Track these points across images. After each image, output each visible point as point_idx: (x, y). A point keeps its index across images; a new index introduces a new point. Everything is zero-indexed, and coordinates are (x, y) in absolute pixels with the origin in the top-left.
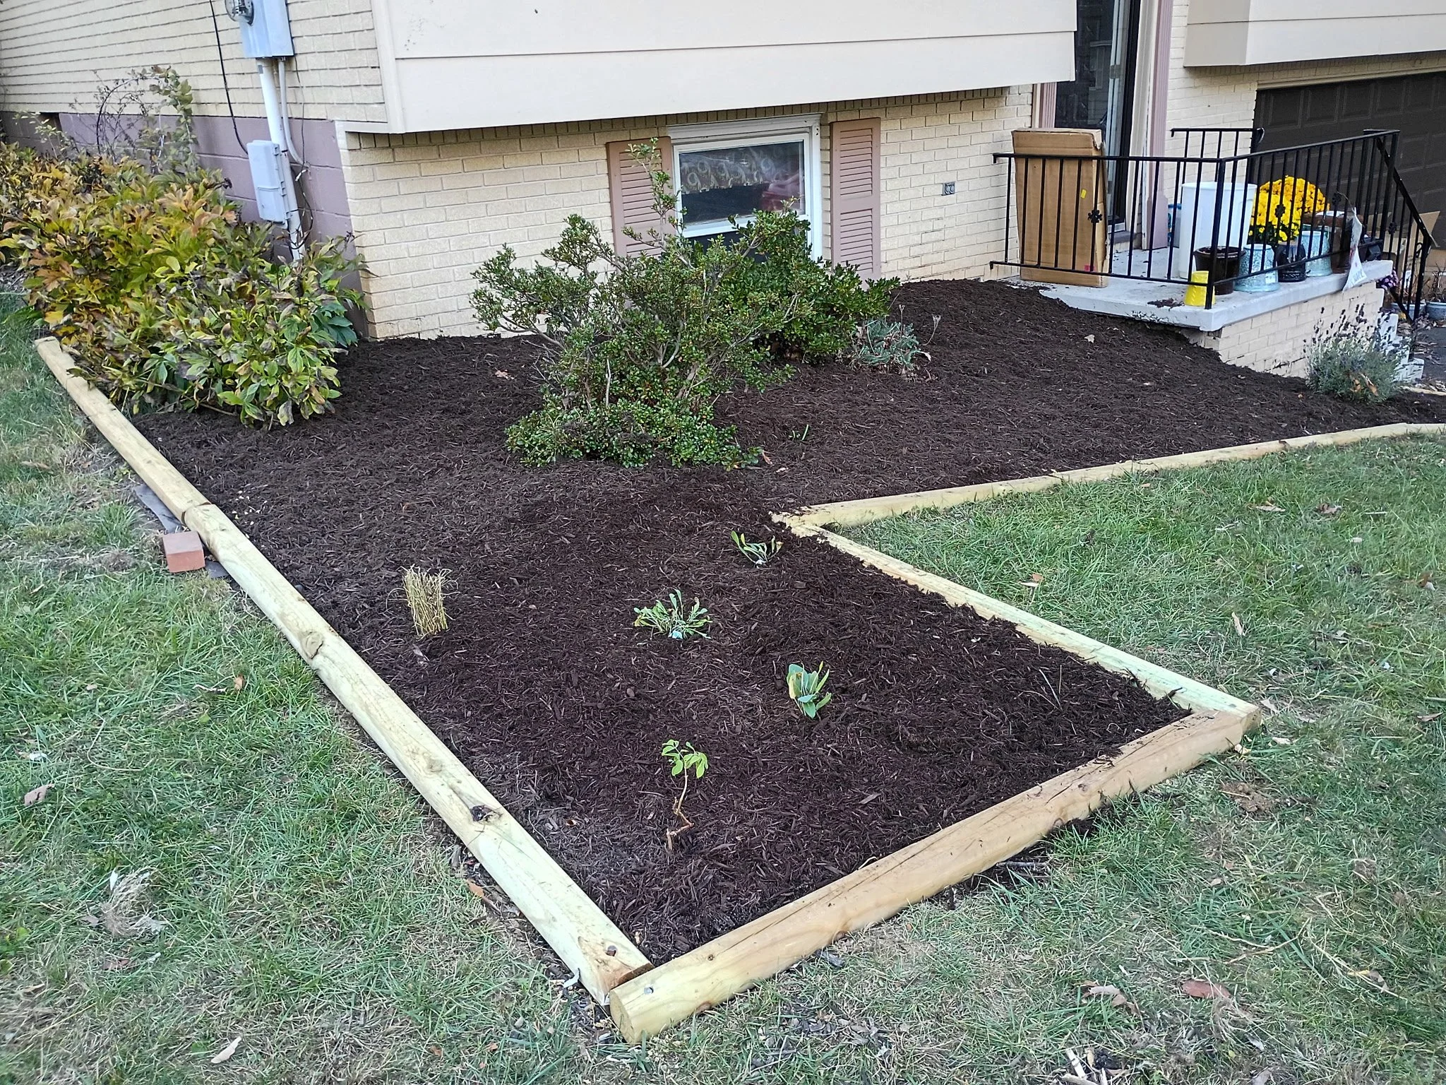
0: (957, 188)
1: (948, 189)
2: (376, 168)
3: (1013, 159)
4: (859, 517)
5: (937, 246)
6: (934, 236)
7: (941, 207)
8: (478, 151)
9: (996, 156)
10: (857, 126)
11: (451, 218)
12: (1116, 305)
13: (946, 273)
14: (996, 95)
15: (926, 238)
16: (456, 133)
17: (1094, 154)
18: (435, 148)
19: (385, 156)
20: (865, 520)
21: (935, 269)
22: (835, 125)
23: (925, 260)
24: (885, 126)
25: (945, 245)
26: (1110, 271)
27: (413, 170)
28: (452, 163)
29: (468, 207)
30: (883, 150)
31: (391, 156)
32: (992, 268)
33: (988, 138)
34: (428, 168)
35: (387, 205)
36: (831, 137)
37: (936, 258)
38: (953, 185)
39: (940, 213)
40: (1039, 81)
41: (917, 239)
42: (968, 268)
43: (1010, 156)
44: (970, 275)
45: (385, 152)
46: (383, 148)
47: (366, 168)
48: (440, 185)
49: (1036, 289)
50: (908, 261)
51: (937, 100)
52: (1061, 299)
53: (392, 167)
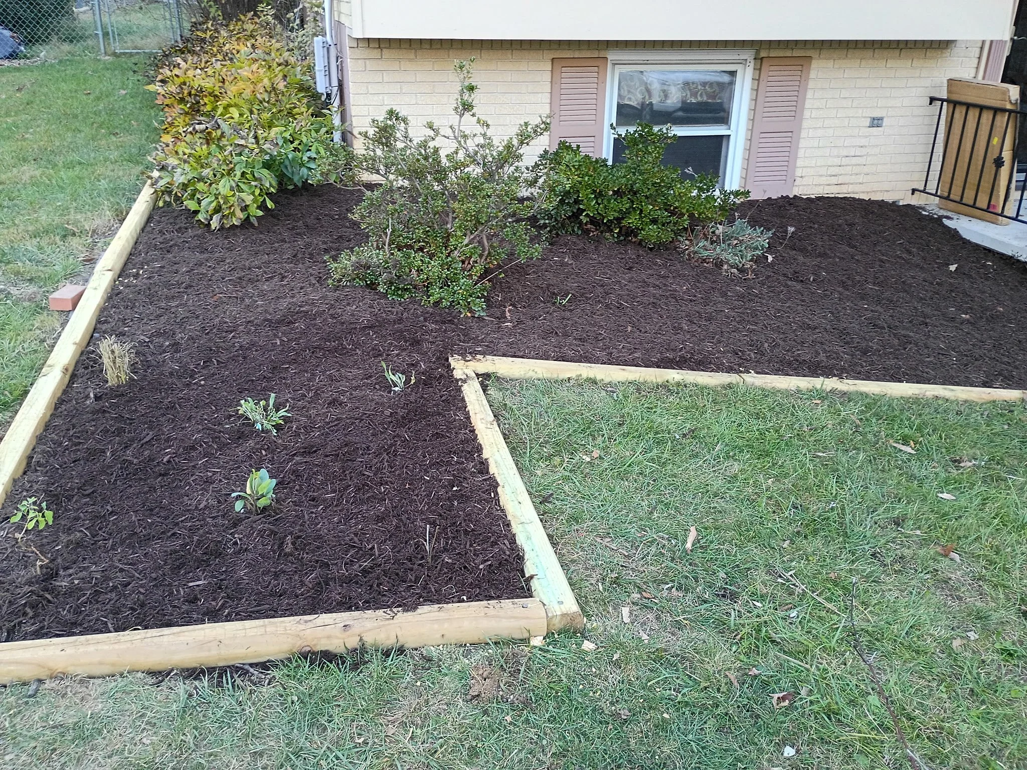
0: (886, 122)
1: (876, 122)
2: (368, 62)
3: (945, 103)
4: (522, 373)
5: (856, 170)
6: (854, 161)
7: (866, 137)
8: (446, 56)
9: (932, 100)
10: (788, 62)
11: (420, 103)
12: (1000, 242)
13: (863, 192)
14: (941, 46)
15: (845, 161)
16: (431, 41)
17: (1009, 107)
18: (413, 51)
19: (376, 53)
20: (528, 376)
21: (851, 188)
22: (764, 60)
23: (841, 180)
24: (815, 64)
25: (866, 169)
26: (1002, 212)
27: (395, 65)
28: (425, 63)
29: (435, 96)
30: (811, 84)
31: (380, 54)
32: (913, 194)
33: (928, 83)
34: (406, 65)
35: (372, 89)
36: (760, 70)
37: (853, 179)
38: (881, 119)
39: (863, 142)
40: (988, 38)
41: (837, 161)
42: (888, 191)
43: (943, 100)
44: (889, 198)
45: (376, 51)
46: (375, 48)
47: (360, 61)
48: (414, 78)
49: (941, 218)
50: (824, 178)
51: (875, 46)
52: (958, 229)
53: (380, 62)
